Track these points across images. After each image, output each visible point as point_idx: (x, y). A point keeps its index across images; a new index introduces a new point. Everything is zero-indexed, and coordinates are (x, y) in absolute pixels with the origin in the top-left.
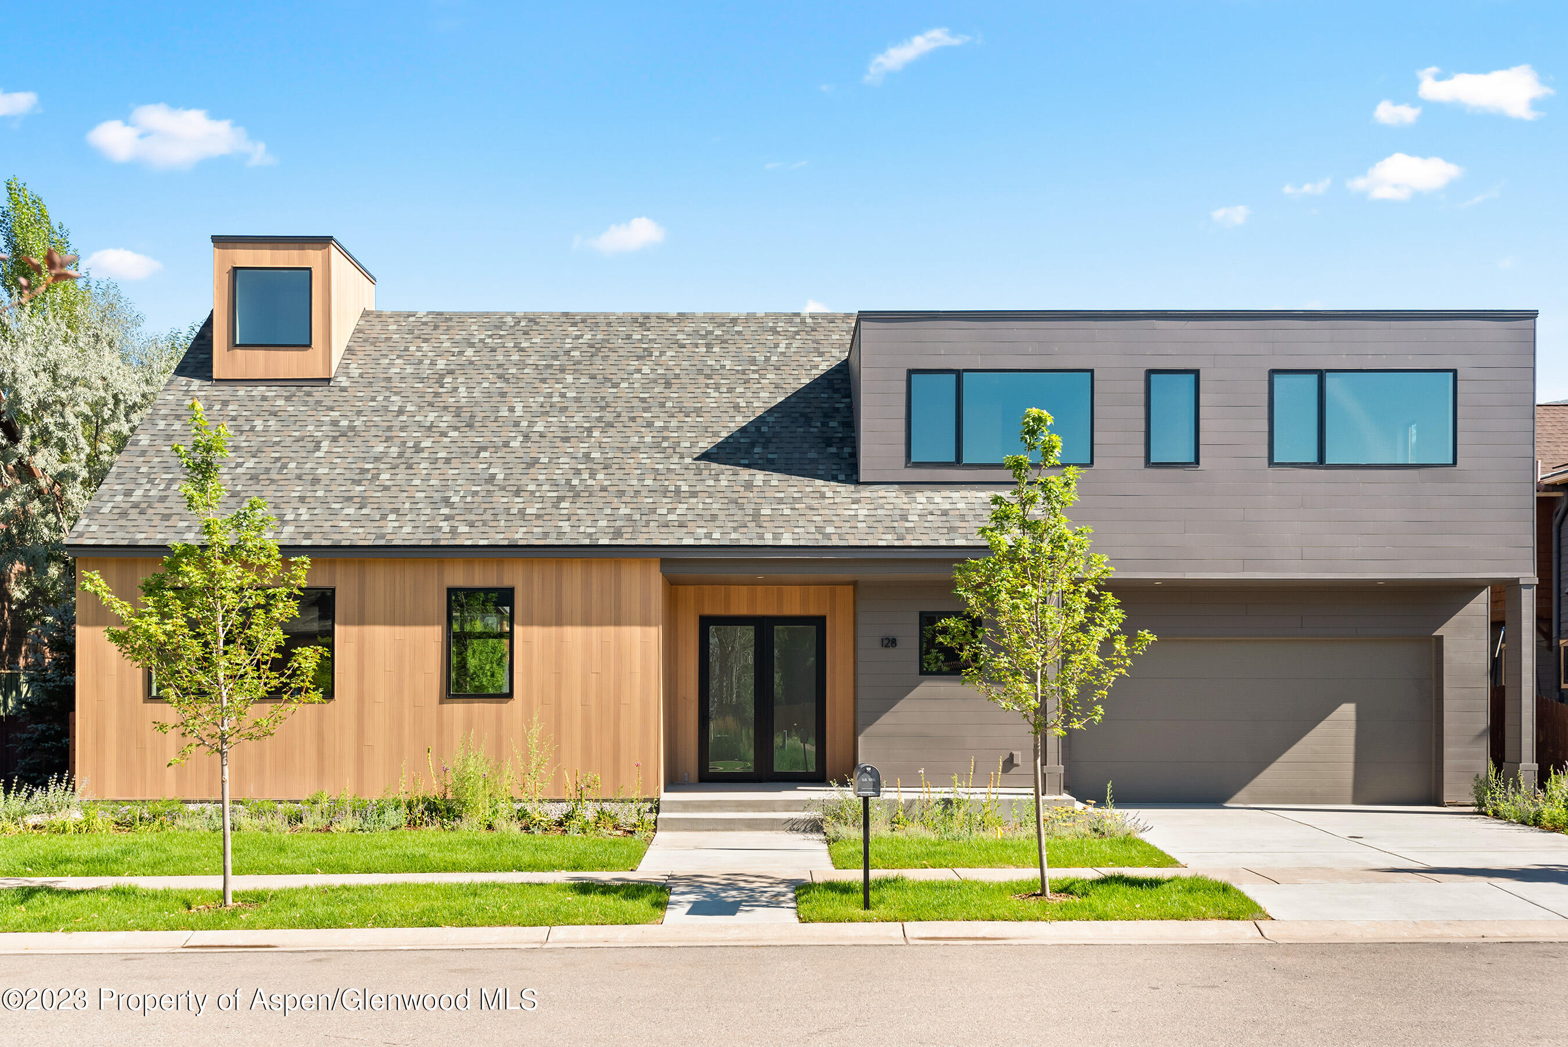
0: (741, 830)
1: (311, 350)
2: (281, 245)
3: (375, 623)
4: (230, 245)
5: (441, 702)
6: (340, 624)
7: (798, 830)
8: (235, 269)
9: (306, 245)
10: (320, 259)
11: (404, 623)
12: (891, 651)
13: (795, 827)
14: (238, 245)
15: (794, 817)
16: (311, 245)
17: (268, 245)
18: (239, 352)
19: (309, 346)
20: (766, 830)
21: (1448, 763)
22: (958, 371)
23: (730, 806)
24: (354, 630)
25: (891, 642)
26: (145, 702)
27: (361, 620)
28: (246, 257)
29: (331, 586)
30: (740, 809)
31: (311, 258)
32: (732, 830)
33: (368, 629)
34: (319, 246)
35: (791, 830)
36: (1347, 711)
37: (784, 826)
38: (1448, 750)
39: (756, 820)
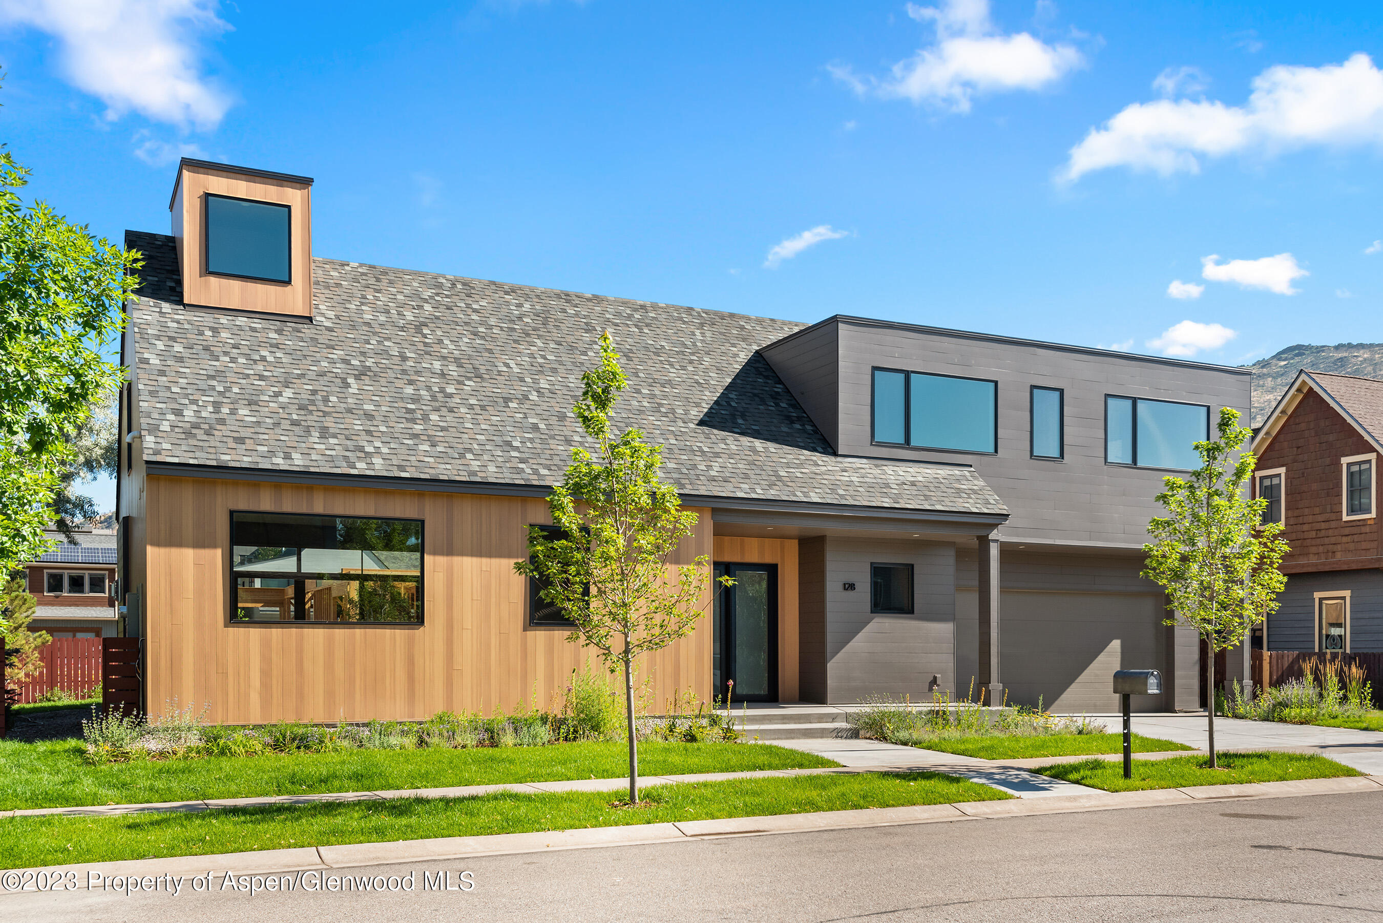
0: (799, 738)
1: (290, 287)
2: (257, 179)
3: (462, 554)
4: (202, 170)
5: (525, 630)
6: (430, 554)
7: (841, 737)
8: (208, 195)
9: (285, 183)
10: (299, 199)
11: (490, 555)
12: (850, 593)
13: (839, 734)
14: (210, 171)
15: (839, 727)
16: (289, 184)
17: (244, 177)
18: (213, 280)
19: (289, 282)
20: (817, 737)
21: (1177, 682)
22: (908, 371)
23: (778, 719)
24: (442, 560)
25: (850, 587)
26: (226, 626)
27: (449, 551)
28: (219, 185)
29: (421, 517)
30: (784, 721)
31: (293, 197)
32: (793, 738)
33: (457, 560)
34: (298, 185)
35: (836, 737)
36: (1116, 644)
37: (831, 735)
38: (1178, 673)
39: (810, 729)
